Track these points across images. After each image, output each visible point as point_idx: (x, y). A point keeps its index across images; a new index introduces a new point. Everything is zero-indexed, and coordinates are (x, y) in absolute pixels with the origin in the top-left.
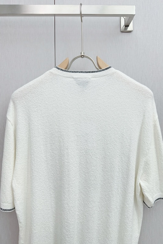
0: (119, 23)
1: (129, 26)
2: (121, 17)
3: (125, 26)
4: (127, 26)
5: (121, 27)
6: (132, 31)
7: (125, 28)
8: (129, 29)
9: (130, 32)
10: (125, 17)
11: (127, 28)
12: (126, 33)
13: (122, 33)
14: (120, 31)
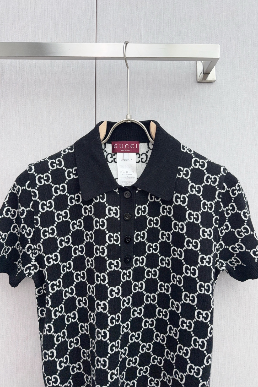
0: (195, 69)
1: (210, 74)
2: (197, 61)
3: (204, 74)
4: (206, 74)
5: (197, 76)
6: (215, 81)
7: (204, 77)
8: (210, 78)
9: (211, 82)
10: (203, 62)
11: (207, 77)
12: (205, 84)
13: (199, 84)
14: (196, 81)
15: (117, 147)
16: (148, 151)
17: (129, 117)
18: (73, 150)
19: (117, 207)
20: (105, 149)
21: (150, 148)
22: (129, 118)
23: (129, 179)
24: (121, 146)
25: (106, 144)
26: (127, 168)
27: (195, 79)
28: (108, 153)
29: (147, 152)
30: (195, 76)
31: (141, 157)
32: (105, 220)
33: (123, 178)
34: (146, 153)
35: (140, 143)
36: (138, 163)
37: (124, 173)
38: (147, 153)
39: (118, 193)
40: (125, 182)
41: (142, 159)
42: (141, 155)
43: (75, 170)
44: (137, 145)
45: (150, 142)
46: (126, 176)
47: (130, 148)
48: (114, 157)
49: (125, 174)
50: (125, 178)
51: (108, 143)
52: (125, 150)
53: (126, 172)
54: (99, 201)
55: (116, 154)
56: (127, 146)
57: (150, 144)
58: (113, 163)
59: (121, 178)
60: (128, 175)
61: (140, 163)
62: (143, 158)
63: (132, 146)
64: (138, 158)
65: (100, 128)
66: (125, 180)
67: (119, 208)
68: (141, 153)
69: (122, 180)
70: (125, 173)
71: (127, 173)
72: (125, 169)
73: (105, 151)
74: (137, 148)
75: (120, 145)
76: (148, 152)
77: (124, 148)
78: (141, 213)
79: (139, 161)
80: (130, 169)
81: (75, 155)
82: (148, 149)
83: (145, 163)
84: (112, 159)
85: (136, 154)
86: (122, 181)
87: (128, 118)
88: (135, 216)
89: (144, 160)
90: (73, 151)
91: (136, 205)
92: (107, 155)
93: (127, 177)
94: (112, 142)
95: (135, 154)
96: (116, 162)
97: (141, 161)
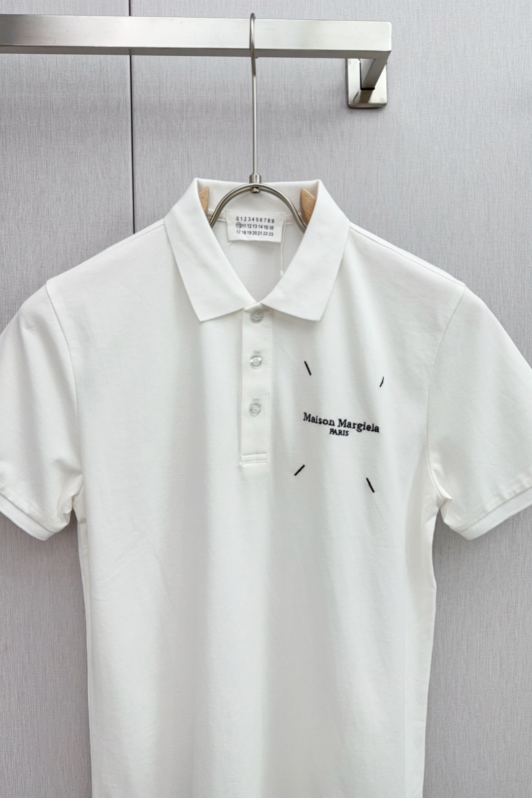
0: (343, 79)
1: (373, 89)
3: (361, 89)
4: (367, 88)
6: (385, 105)
7: (362, 95)
8: (376, 97)
9: (377, 107)
10: (361, 59)
11: (369, 96)
12: (366, 111)
13: (353, 110)
14: (346, 104)
27: (345, 99)
30: (344, 95)
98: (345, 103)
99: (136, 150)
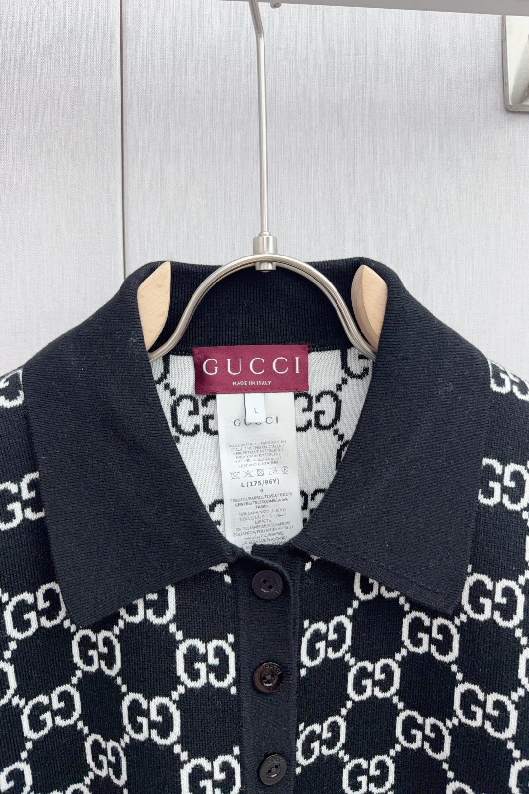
2: (508, 30)
5: (506, 85)
13: (511, 116)
14: (502, 105)
15: (216, 371)
16: (345, 381)
17: (268, 246)
18: (18, 395)
19: (226, 639)
20: (166, 378)
21: (351, 370)
22: (270, 254)
23: (269, 504)
24: (234, 368)
25: (171, 356)
26: (258, 457)
27: (500, 96)
28: (177, 396)
29: (339, 388)
30: (500, 89)
31: (316, 407)
32: (175, 702)
33: (243, 502)
34: (334, 390)
35: (309, 352)
36: (302, 433)
37: (250, 479)
38: (337, 390)
39: (228, 579)
40: (253, 516)
41: (318, 414)
42: (314, 400)
43: (32, 486)
44: (297, 359)
45: (350, 345)
46: (255, 491)
47: (270, 374)
48: (203, 411)
49: (253, 483)
50: (251, 501)
51: (178, 354)
52: (252, 383)
53: (254, 473)
54: (146, 620)
55: (214, 398)
56: (257, 366)
57: (352, 354)
58: (202, 435)
59: (238, 502)
60: (265, 487)
61: (313, 430)
62: (323, 413)
63: (280, 365)
64: (304, 410)
65: (143, 296)
66: (254, 505)
67: (231, 645)
68: (313, 391)
69: (241, 507)
70: (252, 479)
71: (261, 479)
72: (250, 459)
73: (167, 387)
74: (297, 371)
75: (229, 360)
76: (344, 387)
77: (246, 374)
78: (326, 652)
79: (309, 424)
80: (271, 457)
81: (27, 418)
82: (342, 374)
83: (332, 429)
84: (198, 420)
85: (296, 397)
86: (241, 515)
87: (264, 253)
88: (301, 666)
89: (325, 420)
90: (19, 401)
91: (306, 623)
92: (175, 402)
93: (260, 494)
94: (196, 350)
95: (291, 395)
96: (216, 433)
97: (313, 422)
98: (500, 104)
99: (130, 181)
